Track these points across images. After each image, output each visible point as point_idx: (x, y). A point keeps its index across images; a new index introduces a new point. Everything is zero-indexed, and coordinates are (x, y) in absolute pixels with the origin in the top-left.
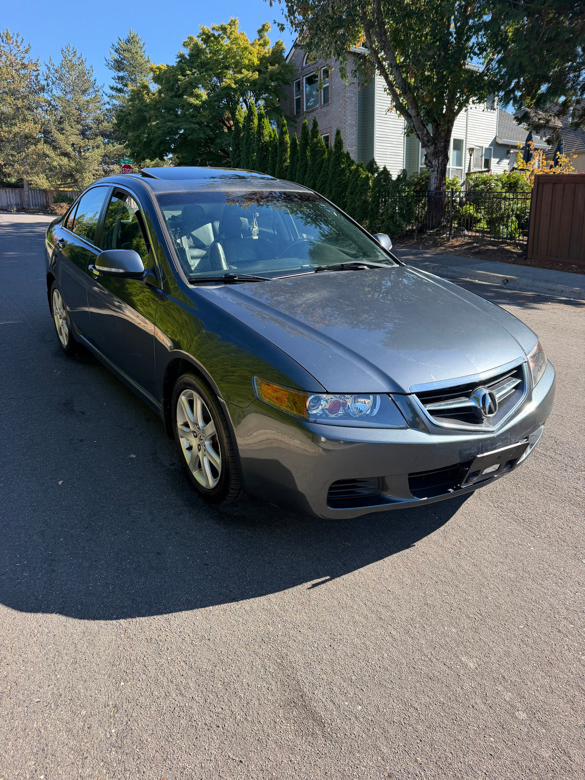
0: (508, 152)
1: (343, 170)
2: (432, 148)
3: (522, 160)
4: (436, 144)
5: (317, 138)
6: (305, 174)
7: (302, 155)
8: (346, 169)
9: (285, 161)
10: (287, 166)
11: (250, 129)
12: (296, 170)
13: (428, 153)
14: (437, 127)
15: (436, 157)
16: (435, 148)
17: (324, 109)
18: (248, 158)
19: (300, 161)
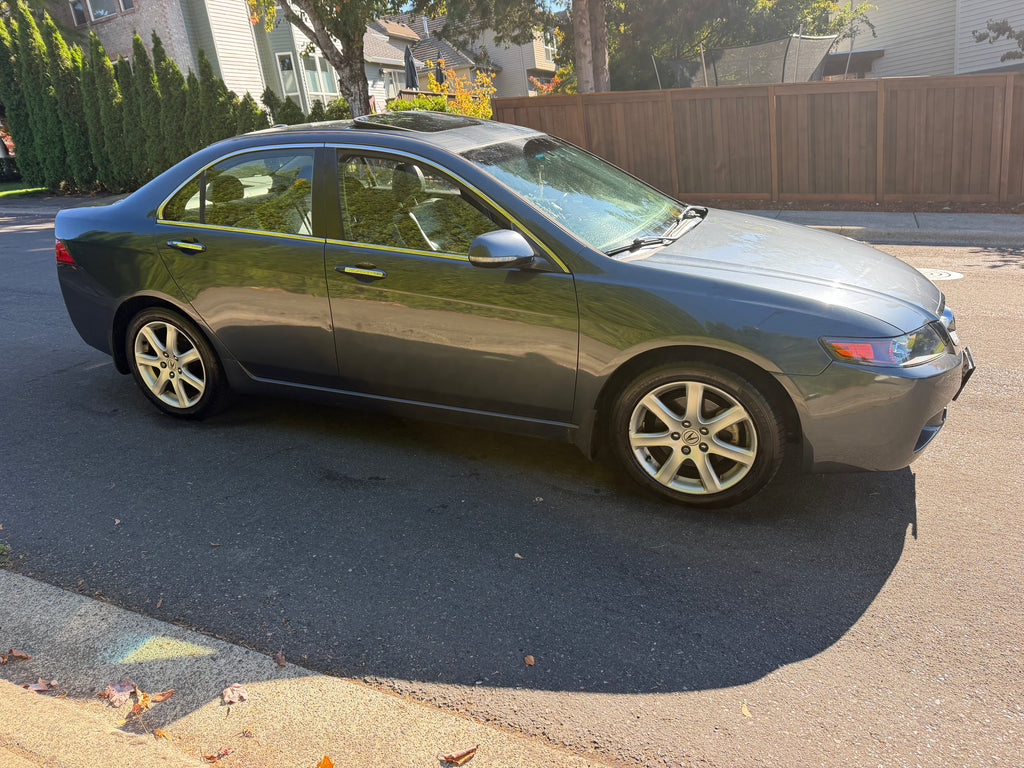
0: (381, 72)
1: (223, 104)
2: (347, 70)
3: (435, 82)
4: (351, 66)
5: (164, 60)
6: (157, 112)
7: (144, 87)
8: (227, 104)
9: (114, 96)
10: (120, 104)
11: (31, 49)
12: (139, 108)
13: (342, 78)
14: (348, 41)
15: (354, 83)
16: (351, 71)
17: (129, 18)
18: (38, 93)
19: (143, 96)
